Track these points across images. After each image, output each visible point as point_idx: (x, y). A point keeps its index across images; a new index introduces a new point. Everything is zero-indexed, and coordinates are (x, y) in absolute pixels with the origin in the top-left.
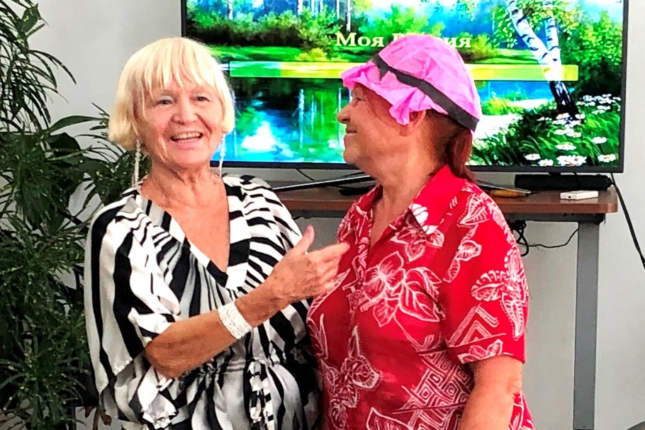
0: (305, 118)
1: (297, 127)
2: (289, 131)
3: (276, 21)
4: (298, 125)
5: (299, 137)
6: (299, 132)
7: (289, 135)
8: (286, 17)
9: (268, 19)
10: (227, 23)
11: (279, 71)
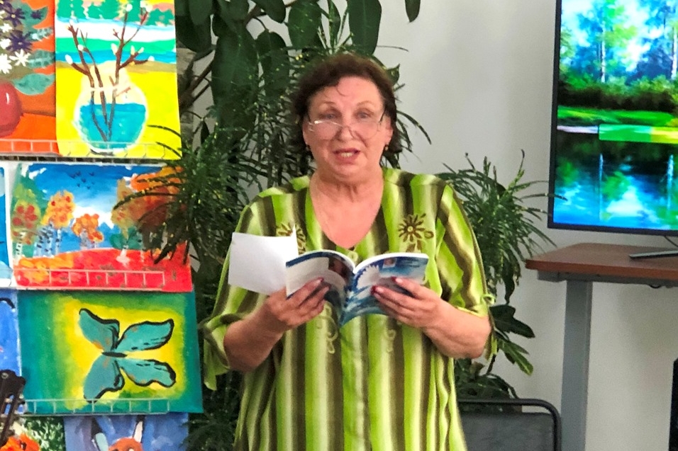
0: (673, 184)
1: (665, 193)
2: (656, 197)
3: (649, 85)
4: (666, 191)
5: (667, 203)
6: (666, 198)
7: (657, 201)
8: (659, 82)
9: (641, 83)
10: (599, 85)
11: (649, 136)
